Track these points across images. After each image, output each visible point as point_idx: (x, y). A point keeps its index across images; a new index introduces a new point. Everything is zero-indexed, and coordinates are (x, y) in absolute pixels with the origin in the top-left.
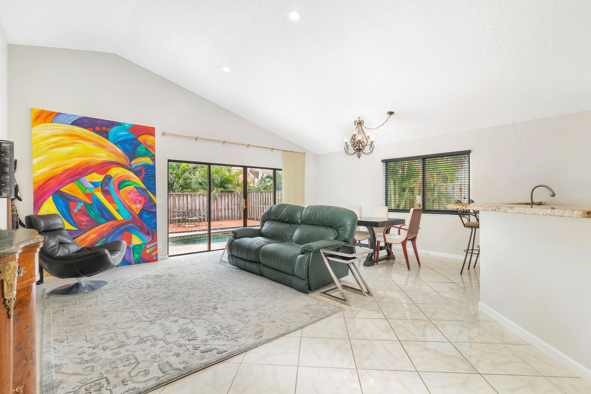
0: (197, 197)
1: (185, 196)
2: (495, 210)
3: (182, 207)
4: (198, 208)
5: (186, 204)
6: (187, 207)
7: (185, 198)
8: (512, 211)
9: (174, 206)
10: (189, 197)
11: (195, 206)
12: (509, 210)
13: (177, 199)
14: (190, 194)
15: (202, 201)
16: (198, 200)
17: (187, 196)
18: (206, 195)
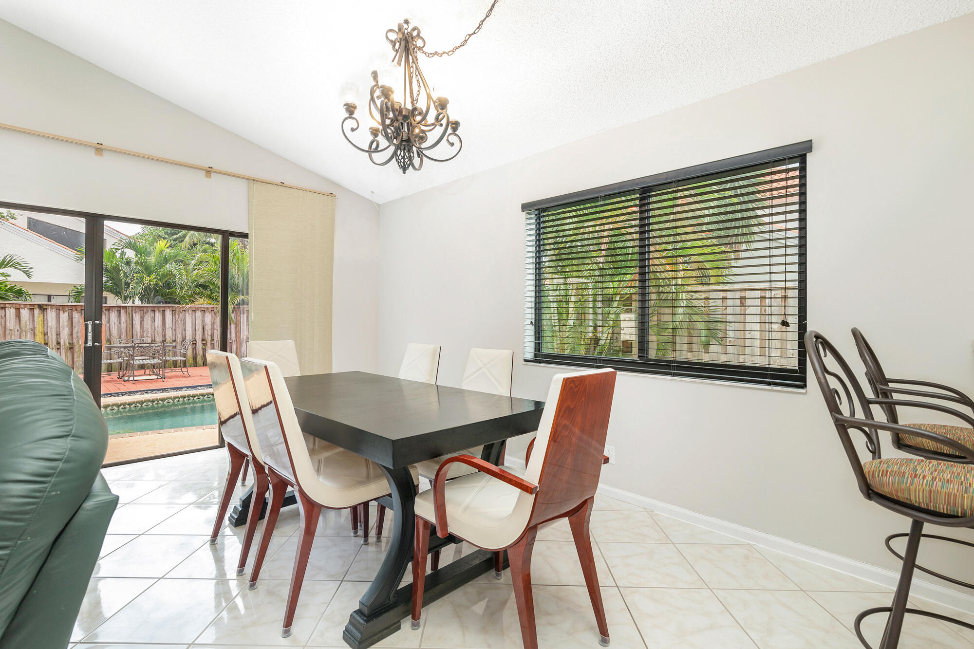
0: (187, 315)
1: (159, 311)
3: (149, 335)
4: (191, 338)
5: (160, 329)
6: (164, 336)
7: (158, 316)
9: (128, 332)
10: (168, 314)
11: (184, 333)
13: (137, 318)
14: (171, 309)
15: (200, 322)
16: (190, 321)
17: (164, 311)
18: (210, 309)
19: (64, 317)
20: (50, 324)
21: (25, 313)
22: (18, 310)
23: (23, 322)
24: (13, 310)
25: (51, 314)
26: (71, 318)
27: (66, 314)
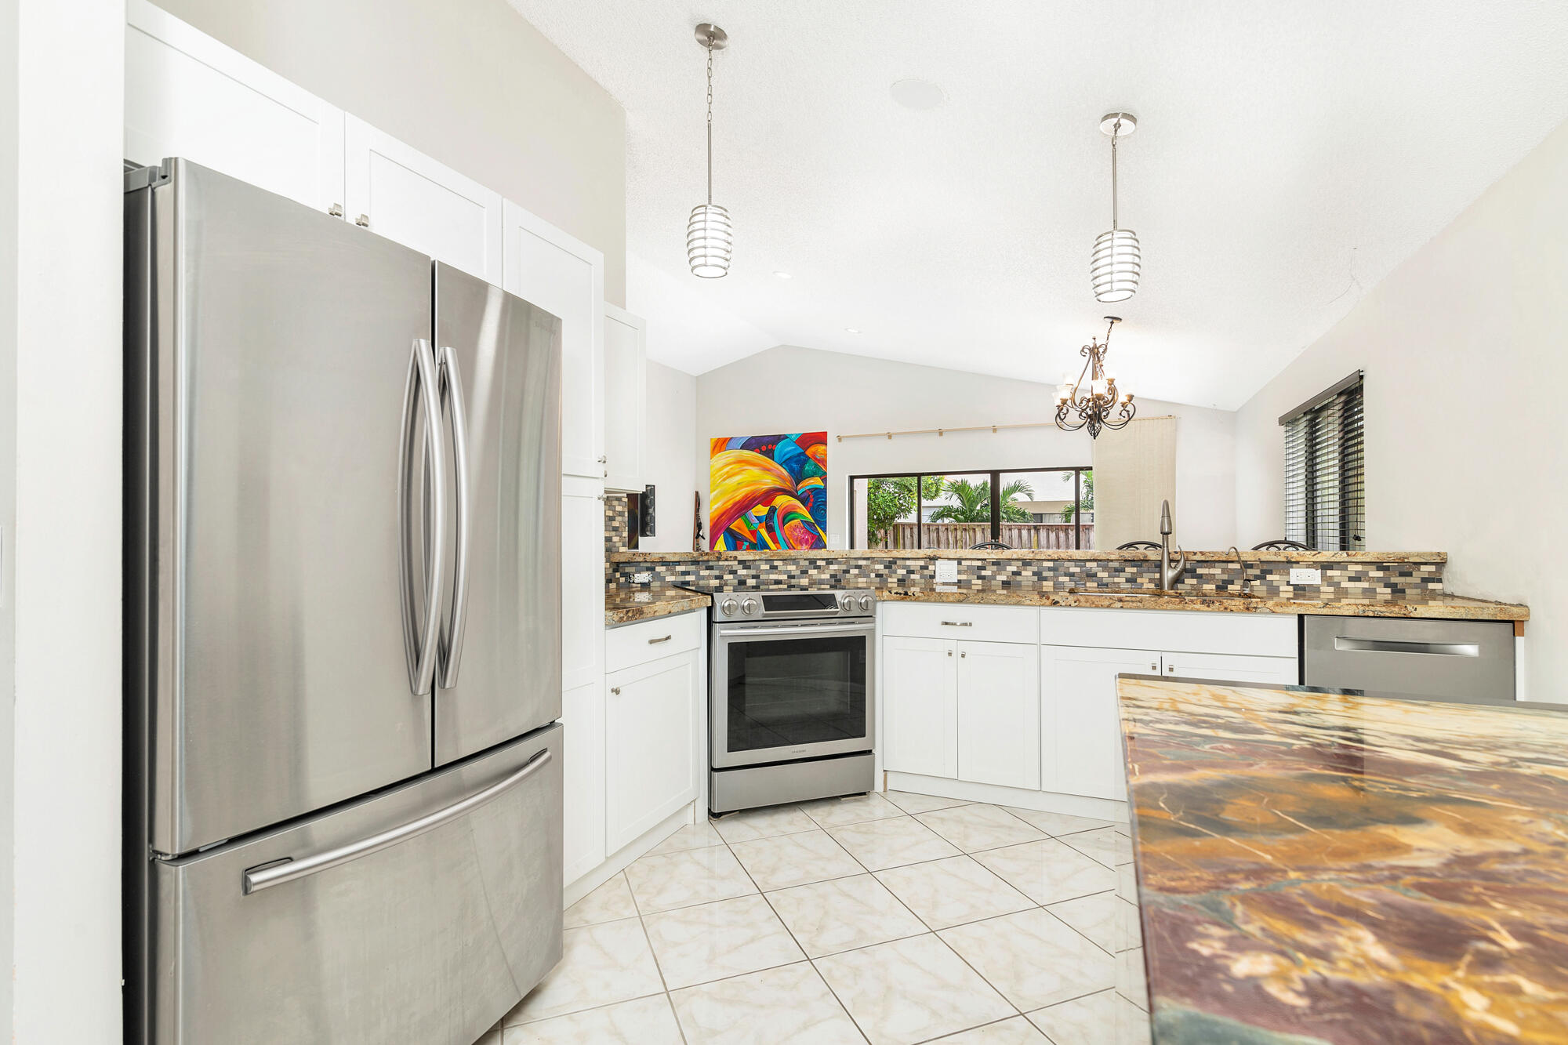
19: (1053, 536)
20: (1042, 543)
21: (1024, 533)
22: (1020, 530)
23: (1023, 541)
24: (1017, 531)
25: (1043, 533)
26: (1058, 537)
27: (1054, 533)
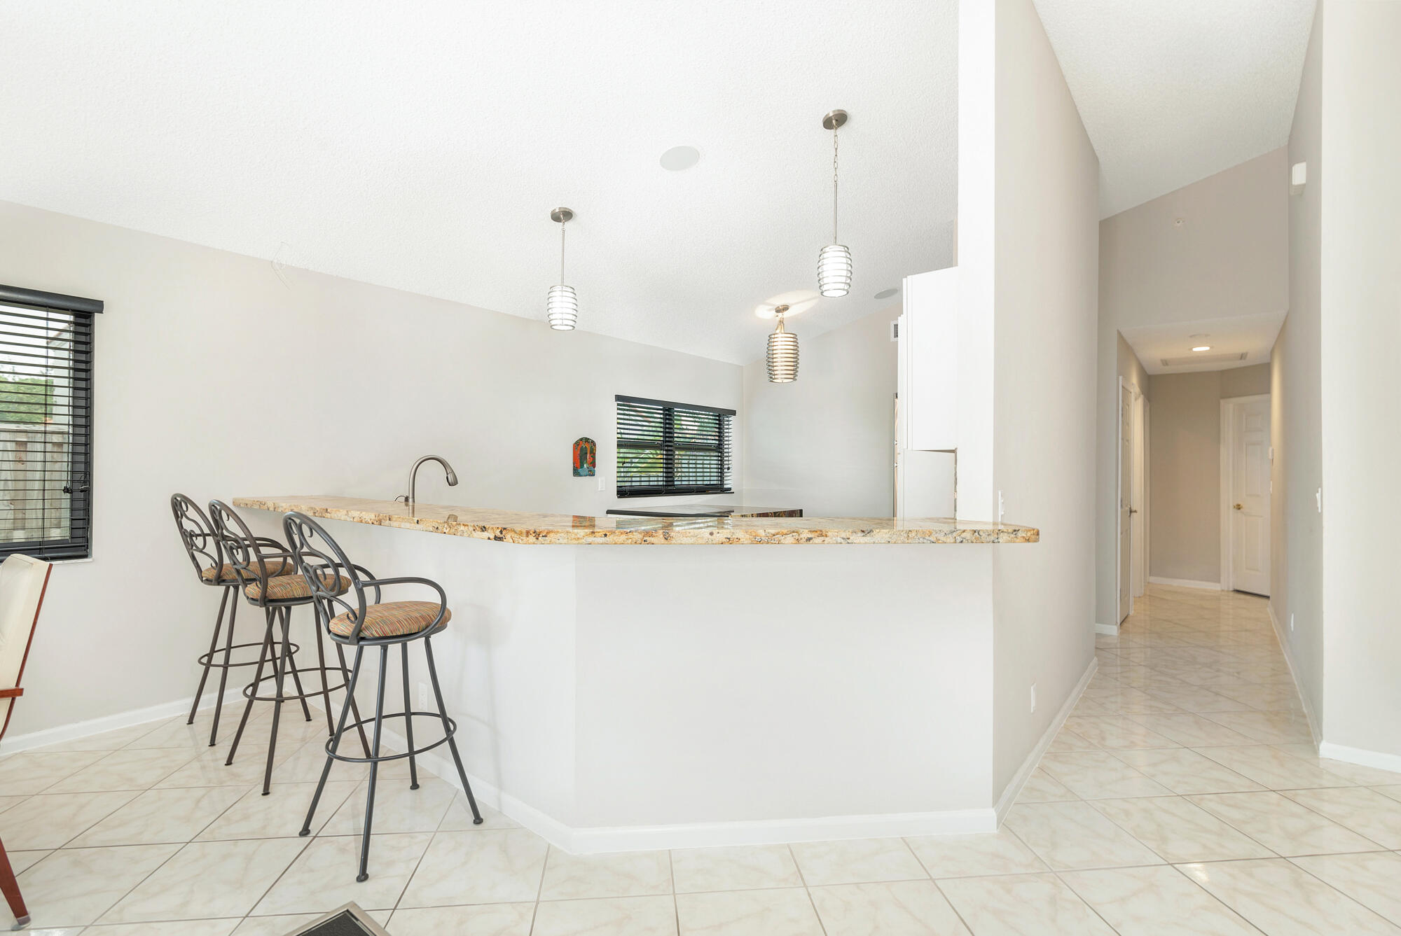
2: (809, 539)
8: (868, 539)
12: (858, 538)
